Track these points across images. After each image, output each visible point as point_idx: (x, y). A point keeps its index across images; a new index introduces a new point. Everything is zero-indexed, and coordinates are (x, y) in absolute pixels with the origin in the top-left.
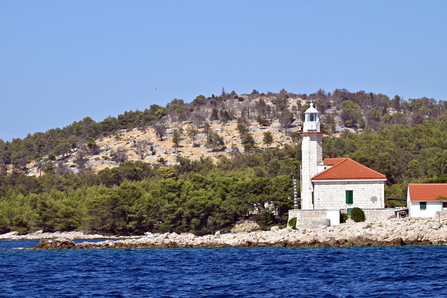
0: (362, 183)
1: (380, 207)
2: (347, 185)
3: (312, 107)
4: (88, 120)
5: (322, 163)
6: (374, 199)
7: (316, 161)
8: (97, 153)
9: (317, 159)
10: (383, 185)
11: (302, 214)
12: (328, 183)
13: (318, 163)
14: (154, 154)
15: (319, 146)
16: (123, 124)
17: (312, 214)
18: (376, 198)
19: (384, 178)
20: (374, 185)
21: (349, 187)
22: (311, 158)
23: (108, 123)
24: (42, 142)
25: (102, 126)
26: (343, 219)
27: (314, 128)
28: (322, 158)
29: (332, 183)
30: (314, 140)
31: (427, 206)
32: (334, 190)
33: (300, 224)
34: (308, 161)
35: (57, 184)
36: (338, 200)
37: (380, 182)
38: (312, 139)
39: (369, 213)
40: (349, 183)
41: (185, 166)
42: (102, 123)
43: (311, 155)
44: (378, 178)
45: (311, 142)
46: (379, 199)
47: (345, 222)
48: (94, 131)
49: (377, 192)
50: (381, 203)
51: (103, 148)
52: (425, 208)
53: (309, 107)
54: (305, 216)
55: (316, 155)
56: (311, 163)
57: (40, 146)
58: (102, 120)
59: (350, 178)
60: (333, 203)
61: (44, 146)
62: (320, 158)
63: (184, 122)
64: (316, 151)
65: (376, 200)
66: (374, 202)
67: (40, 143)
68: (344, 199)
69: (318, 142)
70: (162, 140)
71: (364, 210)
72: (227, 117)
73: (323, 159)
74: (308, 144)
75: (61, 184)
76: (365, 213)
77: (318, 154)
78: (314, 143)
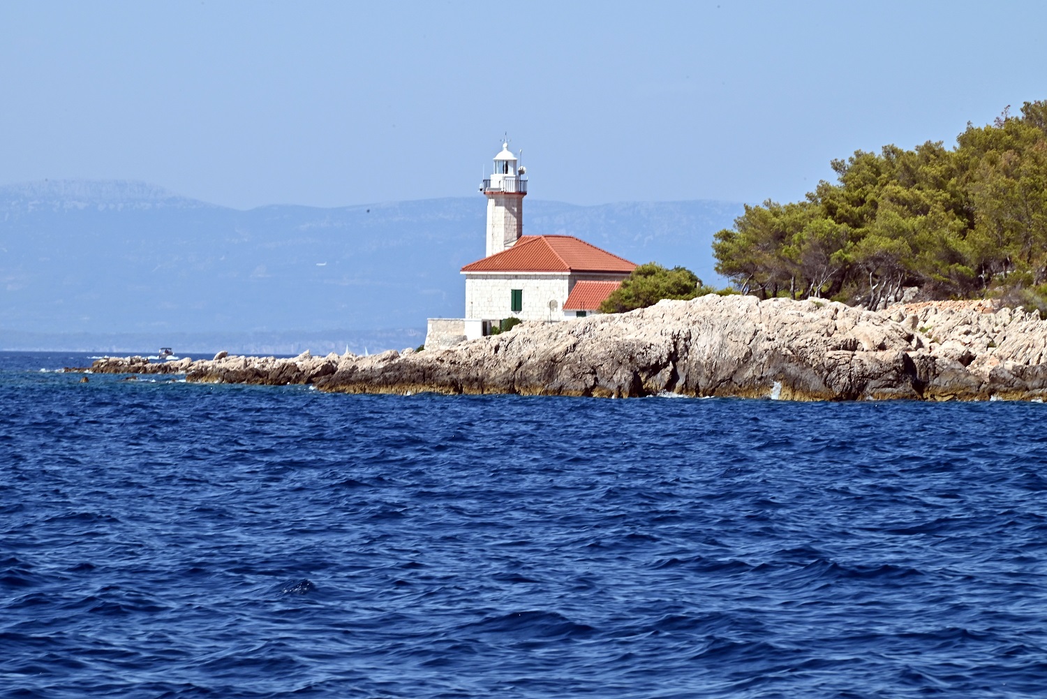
0: (536, 277)
1: (562, 318)
2: (514, 281)
3: (505, 150)
6: (553, 305)
7: (502, 239)
9: (505, 237)
10: (567, 282)
11: (435, 326)
12: (486, 277)
13: (506, 242)
15: (509, 215)
17: (450, 327)
18: (556, 302)
19: (565, 270)
20: (553, 281)
21: (517, 284)
22: (495, 235)
26: (489, 334)
27: (504, 186)
28: (515, 234)
29: (492, 277)
30: (501, 205)
32: (495, 288)
33: (431, 342)
36: (500, 304)
37: (563, 277)
38: (497, 204)
40: (516, 277)
43: (496, 230)
44: (559, 270)
45: (497, 207)
46: (559, 303)
49: (557, 293)
53: (501, 150)
54: (439, 330)
55: (503, 230)
56: (495, 243)
59: (517, 270)
60: (493, 309)
62: (510, 235)
64: (503, 222)
65: (556, 307)
66: (553, 309)
68: (509, 303)
69: (509, 208)
73: (518, 237)
74: (494, 211)
77: (506, 229)
78: (502, 210)
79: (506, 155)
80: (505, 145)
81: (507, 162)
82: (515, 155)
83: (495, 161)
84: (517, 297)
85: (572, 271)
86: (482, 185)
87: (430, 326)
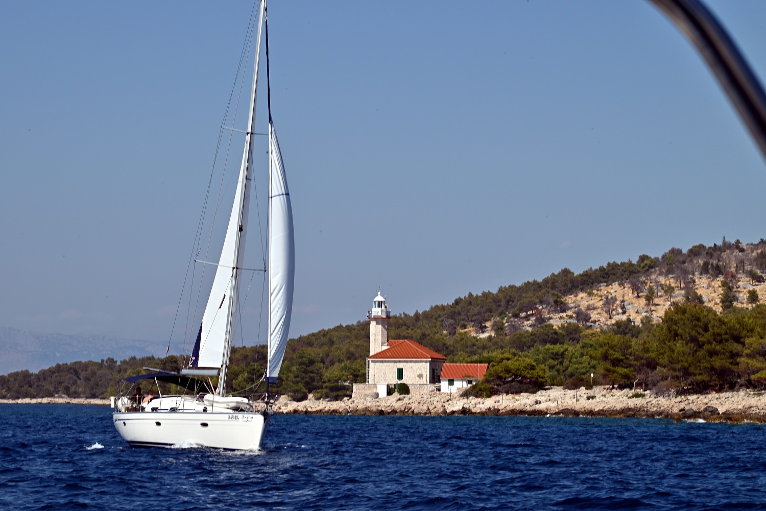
0: (411, 362)
1: (426, 383)
2: (398, 364)
3: (379, 295)
4: (566, 272)
5: (386, 344)
6: (421, 376)
7: (380, 342)
8: (564, 311)
9: (382, 341)
10: (428, 364)
11: (357, 387)
12: (382, 362)
13: (382, 344)
14: (624, 313)
15: (384, 329)
16: (604, 277)
17: (366, 388)
18: (422, 374)
19: (429, 358)
20: (421, 364)
21: (400, 365)
22: (376, 340)
23: (586, 275)
24: (510, 297)
25: (580, 279)
26: (390, 392)
27: (380, 314)
28: (386, 339)
29: (385, 362)
30: (379, 324)
31: (455, 382)
32: (387, 368)
34: (374, 342)
35: (471, 347)
36: (391, 376)
37: (426, 362)
38: (377, 323)
39: (413, 387)
40: (400, 362)
41: (621, 330)
42: (581, 275)
43: (377, 337)
44: (424, 358)
45: (377, 326)
46: (424, 376)
47: (392, 394)
48: (570, 285)
49: (423, 370)
50: (426, 379)
51: (572, 305)
52: (453, 384)
53: (377, 295)
54: (360, 389)
55: (380, 337)
56: (376, 344)
57: (508, 301)
58: (581, 272)
59: (400, 358)
60: (386, 378)
61: (513, 301)
62: (384, 340)
63: (670, 276)
64: (380, 333)
65: (423, 377)
66: (420, 379)
67: (508, 298)
68: (395, 375)
69: (383, 326)
70: (638, 297)
71: (409, 386)
72: (718, 271)
73: (388, 341)
74: (374, 327)
75: (475, 348)
76: (410, 388)
77: (382, 337)
78: (380, 327)
79: (379, 298)
80: (379, 293)
81: (381, 302)
82: (385, 298)
83: (375, 302)
84: (400, 373)
85: (432, 358)
86: (368, 314)
87: (354, 387)
